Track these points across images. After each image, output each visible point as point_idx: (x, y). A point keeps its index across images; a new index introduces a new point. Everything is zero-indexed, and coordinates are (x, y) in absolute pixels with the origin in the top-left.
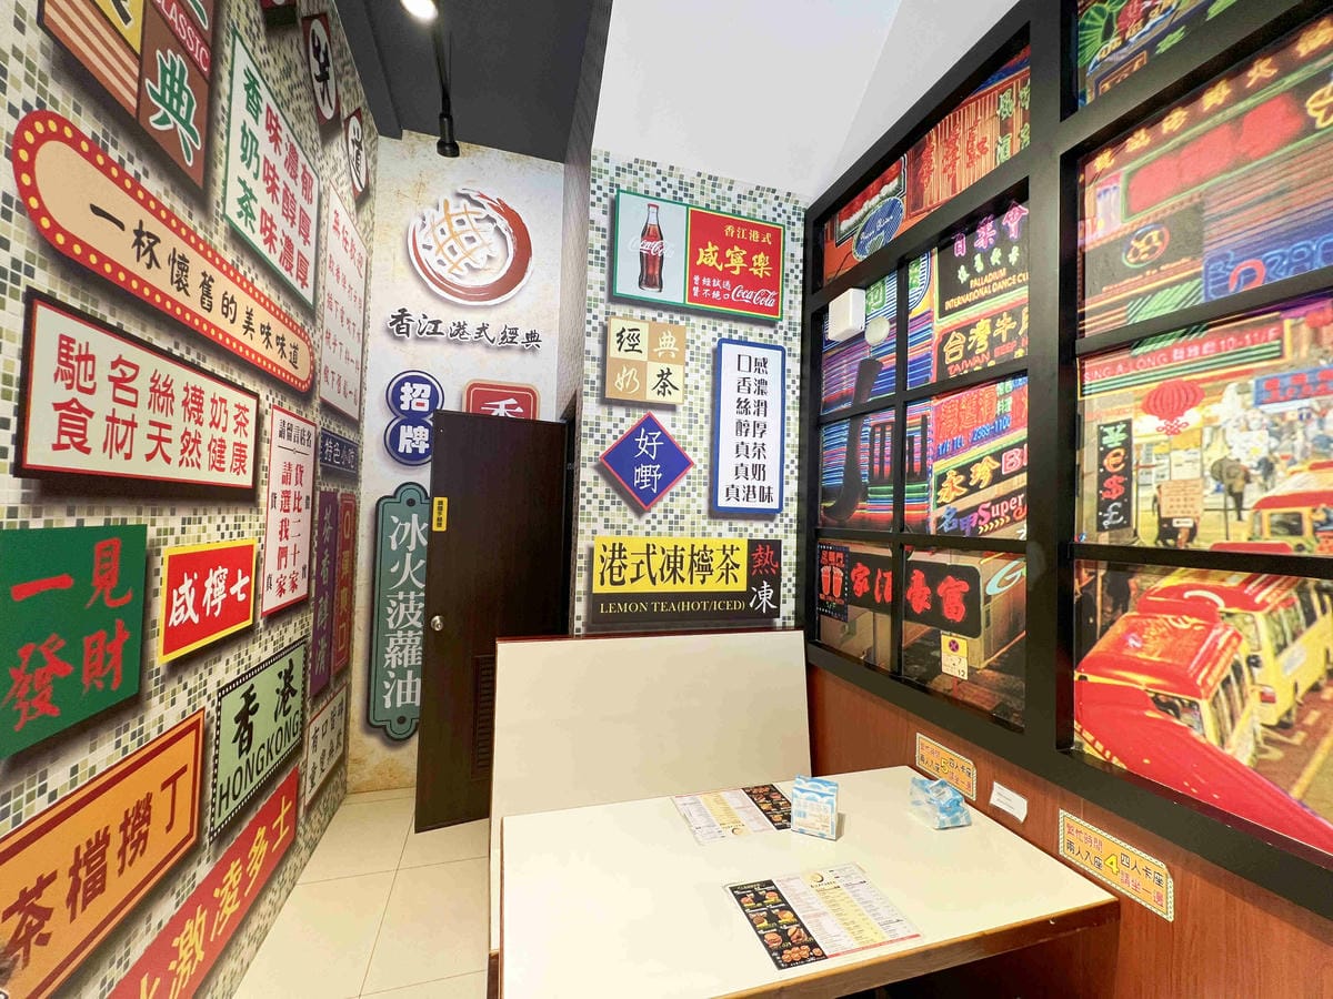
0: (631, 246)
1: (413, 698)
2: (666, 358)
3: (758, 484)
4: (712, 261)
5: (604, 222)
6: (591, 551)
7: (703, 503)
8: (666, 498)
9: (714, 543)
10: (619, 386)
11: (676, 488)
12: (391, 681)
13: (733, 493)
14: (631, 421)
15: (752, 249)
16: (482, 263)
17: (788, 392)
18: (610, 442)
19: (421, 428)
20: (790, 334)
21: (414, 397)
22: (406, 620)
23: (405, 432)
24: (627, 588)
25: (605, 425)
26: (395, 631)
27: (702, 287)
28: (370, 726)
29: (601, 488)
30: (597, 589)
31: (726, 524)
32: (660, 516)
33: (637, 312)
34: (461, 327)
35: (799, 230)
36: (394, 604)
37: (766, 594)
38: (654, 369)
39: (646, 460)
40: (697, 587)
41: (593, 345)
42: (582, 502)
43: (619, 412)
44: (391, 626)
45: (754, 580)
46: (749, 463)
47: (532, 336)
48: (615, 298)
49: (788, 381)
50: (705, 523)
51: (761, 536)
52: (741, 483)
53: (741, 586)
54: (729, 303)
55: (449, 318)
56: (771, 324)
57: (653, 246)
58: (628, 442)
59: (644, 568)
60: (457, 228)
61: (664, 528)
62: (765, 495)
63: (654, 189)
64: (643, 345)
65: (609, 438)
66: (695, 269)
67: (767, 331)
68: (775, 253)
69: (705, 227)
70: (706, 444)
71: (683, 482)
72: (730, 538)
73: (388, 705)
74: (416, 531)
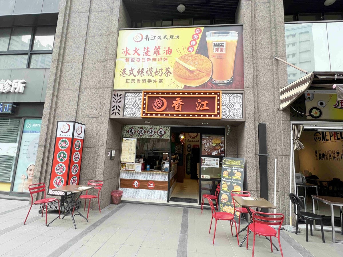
21: (189, 146)
22: (189, 164)
23: (189, 149)
34: (193, 140)
47: (199, 140)
73: (188, 171)
74: (189, 157)
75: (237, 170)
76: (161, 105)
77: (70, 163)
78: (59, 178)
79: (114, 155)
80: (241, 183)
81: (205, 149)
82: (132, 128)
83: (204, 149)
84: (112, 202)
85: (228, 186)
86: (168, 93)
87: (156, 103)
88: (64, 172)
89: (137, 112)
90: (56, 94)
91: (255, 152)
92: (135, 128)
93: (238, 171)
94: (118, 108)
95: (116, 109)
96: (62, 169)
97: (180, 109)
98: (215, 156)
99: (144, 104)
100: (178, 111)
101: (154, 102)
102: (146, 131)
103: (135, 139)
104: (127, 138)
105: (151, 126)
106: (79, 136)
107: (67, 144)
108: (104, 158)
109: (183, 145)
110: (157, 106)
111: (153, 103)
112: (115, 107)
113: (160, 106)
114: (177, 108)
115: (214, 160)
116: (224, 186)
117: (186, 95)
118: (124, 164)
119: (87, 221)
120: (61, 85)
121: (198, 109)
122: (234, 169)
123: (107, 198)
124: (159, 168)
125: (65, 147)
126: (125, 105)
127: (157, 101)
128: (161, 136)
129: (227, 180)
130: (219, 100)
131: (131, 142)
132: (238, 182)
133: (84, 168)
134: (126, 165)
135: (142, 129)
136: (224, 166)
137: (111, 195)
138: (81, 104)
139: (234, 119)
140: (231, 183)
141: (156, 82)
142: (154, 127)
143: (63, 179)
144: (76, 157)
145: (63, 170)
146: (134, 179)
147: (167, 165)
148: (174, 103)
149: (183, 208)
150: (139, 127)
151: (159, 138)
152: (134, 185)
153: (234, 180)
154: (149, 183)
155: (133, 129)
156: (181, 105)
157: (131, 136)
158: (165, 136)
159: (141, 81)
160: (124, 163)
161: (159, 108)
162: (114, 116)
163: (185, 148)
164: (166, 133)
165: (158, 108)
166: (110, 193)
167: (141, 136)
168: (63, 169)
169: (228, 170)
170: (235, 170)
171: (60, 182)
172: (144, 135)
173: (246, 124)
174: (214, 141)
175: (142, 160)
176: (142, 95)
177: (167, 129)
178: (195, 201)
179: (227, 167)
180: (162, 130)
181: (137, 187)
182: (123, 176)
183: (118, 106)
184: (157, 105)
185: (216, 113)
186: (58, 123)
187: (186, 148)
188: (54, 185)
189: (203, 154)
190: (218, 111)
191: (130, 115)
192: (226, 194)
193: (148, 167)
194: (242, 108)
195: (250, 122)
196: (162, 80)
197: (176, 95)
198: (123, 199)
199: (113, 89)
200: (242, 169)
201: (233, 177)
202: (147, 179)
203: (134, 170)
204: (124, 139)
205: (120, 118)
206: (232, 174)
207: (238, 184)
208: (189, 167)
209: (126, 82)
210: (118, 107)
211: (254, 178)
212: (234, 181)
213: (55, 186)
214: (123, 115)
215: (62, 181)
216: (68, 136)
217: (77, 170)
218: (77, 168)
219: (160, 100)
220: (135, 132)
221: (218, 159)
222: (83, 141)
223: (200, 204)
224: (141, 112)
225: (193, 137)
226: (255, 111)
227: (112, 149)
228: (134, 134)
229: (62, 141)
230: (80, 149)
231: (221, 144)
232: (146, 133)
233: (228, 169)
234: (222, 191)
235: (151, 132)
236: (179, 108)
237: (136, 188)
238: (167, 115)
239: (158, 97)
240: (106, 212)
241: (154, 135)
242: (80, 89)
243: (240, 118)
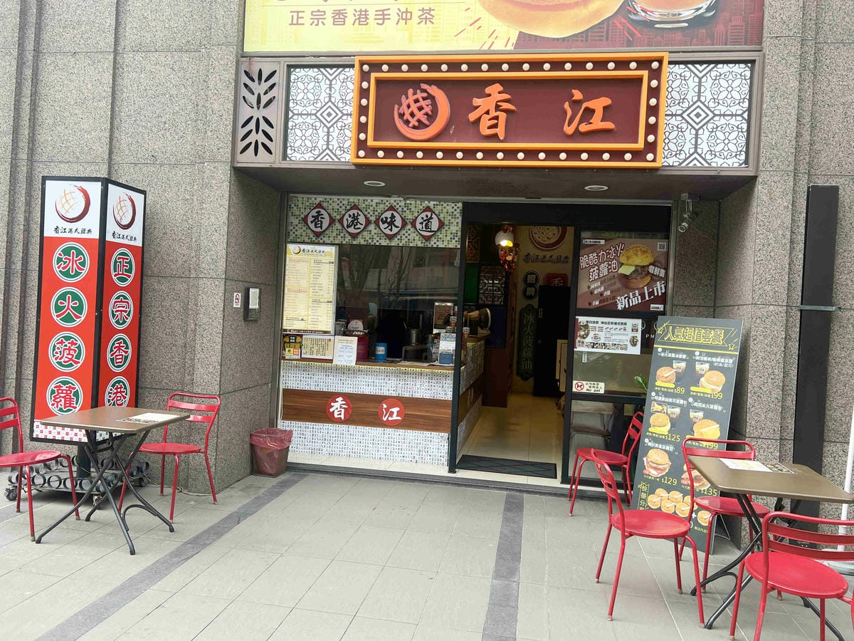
1: (530, 367)
12: (524, 362)
16: (551, 236)
19: (533, 288)
21: (531, 279)
22: (528, 344)
23: (528, 289)
28: (518, 374)
34: (545, 257)
36: (525, 339)
44: (524, 346)
47: (566, 258)
55: (541, 254)
73: (523, 368)
74: (531, 318)
75: (711, 363)
76: (426, 114)
77: (100, 331)
78: (65, 383)
79: (257, 307)
80: (723, 409)
81: (592, 287)
82: (320, 206)
83: (589, 287)
84: (256, 468)
85: (674, 423)
86: (454, 66)
87: (409, 106)
88: (81, 361)
89: (334, 144)
90: (28, 72)
91: (785, 296)
92: (330, 207)
93: (712, 368)
94: (263, 125)
95: (257, 133)
96: (72, 352)
97: (500, 131)
98: (628, 313)
99: (363, 110)
100: (494, 138)
101: (400, 105)
102: (373, 219)
103: (331, 251)
104: (303, 243)
105: (392, 200)
106: (126, 232)
107: (83, 264)
108: (220, 315)
109: (509, 275)
110: (410, 119)
111: (396, 107)
112: (253, 122)
113: (424, 119)
114: (489, 128)
115: (623, 327)
116: (658, 422)
117: (526, 73)
118: (295, 338)
119: (172, 530)
120: (46, 36)
121: (569, 130)
122: (698, 358)
123: (239, 455)
124: (422, 355)
125: (77, 274)
126: (291, 114)
127: (411, 98)
128: (428, 239)
129: (670, 400)
130: (654, 92)
131: (320, 258)
132: (712, 407)
133: (151, 347)
134: (301, 343)
135: (355, 212)
136: (660, 350)
137: (252, 446)
138: (125, 111)
139: (710, 168)
140: (685, 410)
141: (406, 19)
142: (402, 204)
143: (78, 387)
144: (121, 311)
145: (78, 357)
146: (332, 389)
147: (447, 345)
148: (477, 107)
149: (505, 493)
150: (345, 202)
151: (420, 244)
152: (331, 410)
153: (696, 398)
154: (385, 406)
155: (323, 211)
156: (504, 114)
157: (318, 238)
158: (441, 236)
159: (350, 19)
160: (293, 335)
161: (421, 125)
162: (248, 160)
163: (515, 285)
164: (446, 228)
165: (414, 127)
166: (247, 439)
167: (354, 236)
168: (75, 351)
169: (675, 365)
170: (702, 362)
171: (71, 398)
172: (365, 233)
173: (760, 190)
174: (628, 258)
175: (357, 325)
176: (353, 73)
177: (451, 210)
178: (548, 471)
179: (672, 351)
180: (429, 214)
181: (342, 417)
182: (292, 379)
183: (264, 117)
184: (412, 115)
185: (640, 145)
186: (43, 184)
187: (521, 286)
188: (50, 406)
189: (581, 304)
190: (651, 138)
191: (309, 157)
192: (665, 451)
193: (381, 350)
194: (749, 122)
195: (776, 179)
196: (432, 13)
197: (485, 74)
198: (292, 458)
199: (240, 52)
200: (731, 361)
201: (692, 388)
202: (379, 393)
203: (331, 361)
204: (292, 248)
205: (274, 166)
206: (688, 378)
207: (709, 415)
208: (528, 353)
209: (292, 24)
210: (262, 121)
211: (774, 396)
212: (696, 404)
213: (54, 409)
214: (285, 156)
215: (76, 394)
216: (83, 231)
217: (126, 358)
218: (127, 348)
219: (425, 95)
220: (332, 221)
221: (639, 322)
222: (141, 253)
223: (565, 480)
224: (350, 144)
225: (547, 246)
226: (799, 135)
227: (249, 285)
228: (326, 229)
229: (66, 251)
230: (130, 280)
231: (651, 269)
232: (372, 227)
233: (675, 359)
234: (648, 437)
235: (391, 223)
236: (495, 126)
237: (339, 421)
238: (449, 153)
239: (415, 84)
240: (233, 500)
241: (403, 232)
242: (116, 52)
243: (736, 165)
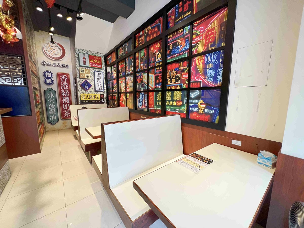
0: (81, 60)
1: (55, 118)
2: (87, 73)
3: (101, 88)
4: (92, 61)
5: (77, 56)
6: (80, 95)
7: (94, 90)
8: (89, 89)
9: (96, 95)
10: (82, 76)
11: (90, 88)
12: (51, 116)
13: (97, 89)
14: (83, 81)
15: (98, 60)
16: (57, 54)
17: (104, 77)
18: (81, 83)
19: (50, 80)
20: (103, 70)
21: (48, 75)
22: (52, 108)
23: (47, 80)
24: (85, 99)
25: (80, 81)
26: (50, 109)
27: (91, 65)
28: (48, 122)
29: (81, 88)
30: (81, 100)
31: (97, 92)
32: (89, 92)
33: (83, 68)
34: (55, 64)
35: (104, 58)
36: (50, 105)
37: (103, 100)
38: (86, 75)
39: (86, 85)
40: (94, 99)
41: (78, 71)
42: (78, 90)
43: (82, 80)
44: (50, 108)
45: (101, 99)
46: (99, 85)
47: (67, 66)
48: (80, 66)
49: (104, 76)
50: (94, 92)
51: (102, 94)
52: (99, 88)
53: (100, 99)
54: (95, 67)
55: (52, 62)
56: (101, 69)
57: (84, 60)
58: (84, 83)
59: (87, 97)
60: (51, 47)
61: (89, 93)
62: (102, 89)
63: (84, 52)
64: (84, 71)
65: (81, 82)
66: (90, 62)
67: (100, 70)
68: (101, 60)
69: (91, 57)
70: (94, 83)
71: (91, 88)
72: (98, 94)
73: (51, 119)
74: (52, 95)
187: (42, 78)
225: (55, 58)
